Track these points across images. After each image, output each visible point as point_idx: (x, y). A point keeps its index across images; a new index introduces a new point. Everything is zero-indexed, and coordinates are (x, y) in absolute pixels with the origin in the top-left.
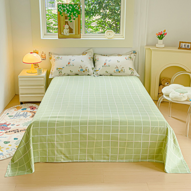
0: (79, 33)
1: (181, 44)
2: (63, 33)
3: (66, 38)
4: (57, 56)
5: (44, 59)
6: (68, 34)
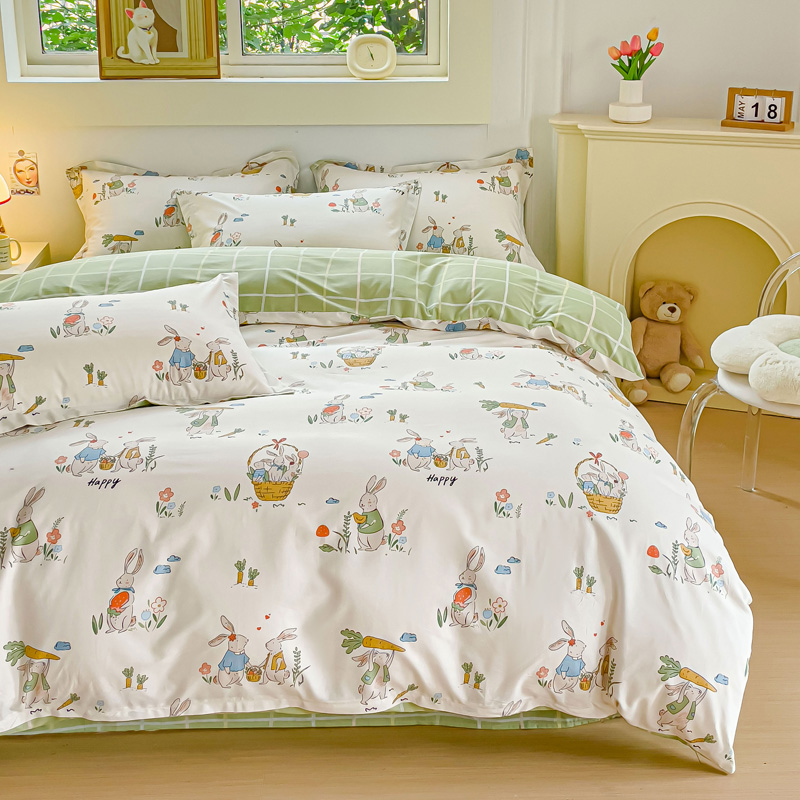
0: (209, 53)
1: (738, 98)
2: (126, 51)
3: (140, 78)
4: (108, 178)
5: (30, 189)
6: (152, 57)
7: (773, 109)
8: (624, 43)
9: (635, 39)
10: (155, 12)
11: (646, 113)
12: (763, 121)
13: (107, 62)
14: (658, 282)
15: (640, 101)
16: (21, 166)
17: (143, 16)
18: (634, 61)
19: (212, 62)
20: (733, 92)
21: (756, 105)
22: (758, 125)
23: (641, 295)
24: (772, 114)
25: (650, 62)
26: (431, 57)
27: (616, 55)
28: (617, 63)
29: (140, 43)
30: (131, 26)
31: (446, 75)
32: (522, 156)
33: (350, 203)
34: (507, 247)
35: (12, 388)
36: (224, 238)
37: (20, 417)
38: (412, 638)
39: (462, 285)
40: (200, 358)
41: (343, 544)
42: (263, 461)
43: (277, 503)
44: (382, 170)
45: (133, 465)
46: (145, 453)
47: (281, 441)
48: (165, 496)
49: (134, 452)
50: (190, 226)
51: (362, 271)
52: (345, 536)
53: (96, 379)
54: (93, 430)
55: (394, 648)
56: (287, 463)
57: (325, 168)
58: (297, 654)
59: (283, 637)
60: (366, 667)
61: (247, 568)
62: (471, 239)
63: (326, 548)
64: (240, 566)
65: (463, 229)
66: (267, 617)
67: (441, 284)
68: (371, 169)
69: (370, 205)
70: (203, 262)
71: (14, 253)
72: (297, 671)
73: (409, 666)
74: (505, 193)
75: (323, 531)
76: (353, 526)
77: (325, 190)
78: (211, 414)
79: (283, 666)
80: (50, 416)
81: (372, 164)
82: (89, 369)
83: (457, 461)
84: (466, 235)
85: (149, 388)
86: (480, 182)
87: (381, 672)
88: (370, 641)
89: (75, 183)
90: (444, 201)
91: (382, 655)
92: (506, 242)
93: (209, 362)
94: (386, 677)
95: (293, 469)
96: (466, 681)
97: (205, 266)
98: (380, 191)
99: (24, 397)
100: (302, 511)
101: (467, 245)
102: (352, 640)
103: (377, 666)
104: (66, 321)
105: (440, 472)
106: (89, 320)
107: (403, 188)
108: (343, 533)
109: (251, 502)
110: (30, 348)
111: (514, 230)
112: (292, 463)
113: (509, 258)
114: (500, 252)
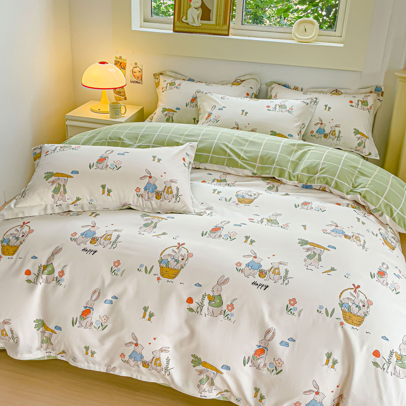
0: (225, 23)
2: (186, 19)
3: (192, 33)
5: (138, 81)
6: (198, 23)
13: (178, 23)
16: (135, 70)
17: (196, 2)
19: (226, 27)
26: (338, 33)
29: (193, 16)
30: (190, 6)
32: (378, 90)
33: (278, 107)
34: (359, 139)
35: (65, 191)
36: (212, 117)
37: (68, 206)
38: (228, 368)
39: (315, 164)
41: (199, 310)
42: (169, 255)
44: (302, 89)
45: (105, 244)
46: (113, 239)
49: (109, 237)
50: (200, 109)
51: (263, 150)
57: (273, 86)
58: (168, 360)
59: (161, 350)
61: (149, 311)
62: (340, 132)
64: (146, 309)
65: (336, 126)
66: (155, 339)
67: (304, 161)
68: (296, 89)
69: (288, 109)
72: (167, 369)
73: (225, 381)
74: (363, 110)
77: (270, 98)
79: (160, 365)
80: (83, 207)
81: (297, 86)
82: (103, 187)
83: (272, 275)
84: (337, 130)
86: (351, 102)
87: (210, 380)
88: (205, 364)
89: (157, 81)
90: (329, 110)
91: (211, 373)
92: (359, 136)
98: (294, 102)
99: (71, 196)
101: (337, 135)
103: (208, 377)
105: (260, 280)
107: (308, 101)
109: (157, 277)
111: (365, 129)
113: (359, 145)
114: (354, 141)
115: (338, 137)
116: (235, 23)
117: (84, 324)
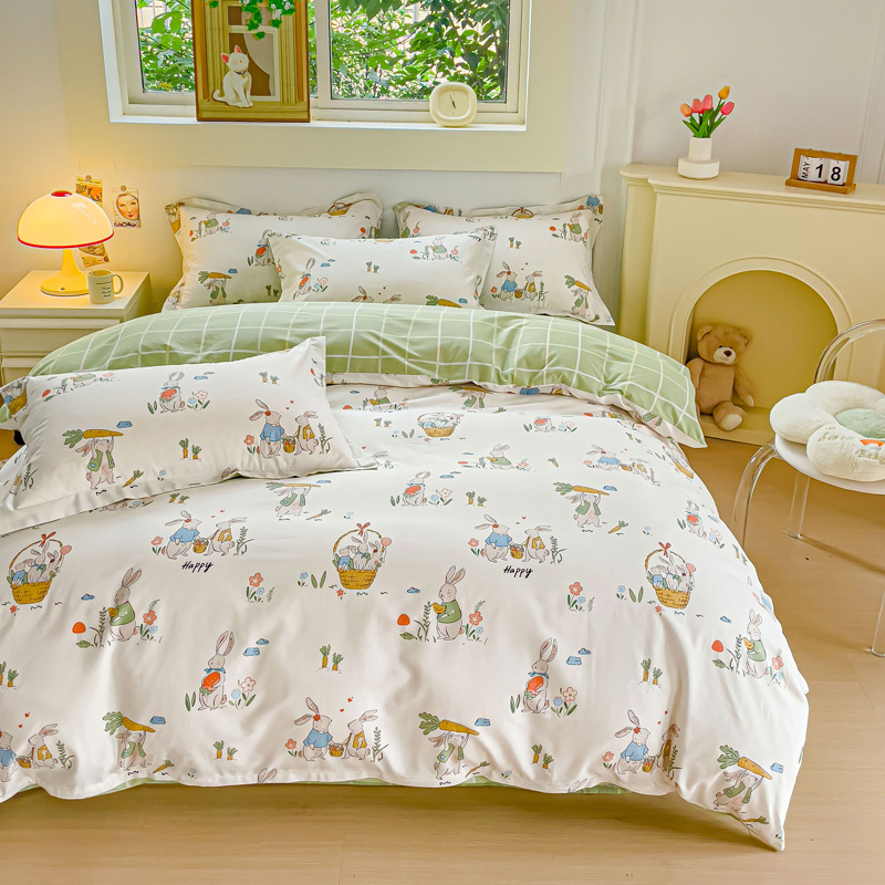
1: (804, 159)
2: (222, 94)
4: (203, 216)
5: (132, 222)
6: (246, 100)
7: (836, 171)
8: (696, 101)
9: (708, 98)
10: (249, 57)
11: (713, 169)
12: (826, 182)
13: (205, 104)
14: (715, 325)
15: (708, 157)
16: (123, 200)
17: (238, 61)
18: (705, 119)
20: (799, 153)
21: (821, 167)
22: (821, 186)
23: (699, 338)
24: (836, 176)
25: (720, 120)
26: (510, 105)
27: (688, 112)
28: (688, 119)
29: (235, 87)
31: (524, 123)
32: (593, 204)
33: (430, 250)
34: (576, 293)
35: (112, 463)
36: (312, 282)
37: (119, 491)
38: (486, 722)
39: (538, 349)
40: (290, 432)
41: (422, 633)
42: (348, 547)
43: (361, 591)
44: (460, 214)
45: (224, 549)
46: (236, 537)
47: (365, 526)
48: (255, 581)
49: (226, 535)
50: (280, 267)
51: (442, 335)
52: (425, 625)
53: (191, 454)
54: (188, 506)
55: (469, 731)
56: (371, 551)
57: (407, 210)
58: (377, 734)
59: (364, 718)
60: (442, 747)
61: (331, 653)
62: (542, 284)
63: (407, 636)
64: (325, 651)
65: (535, 275)
66: (350, 700)
68: (449, 212)
69: (449, 252)
70: (292, 322)
71: (117, 287)
72: (377, 749)
73: (482, 747)
74: (575, 240)
75: (404, 620)
76: (433, 615)
77: (406, 234)
78: (299, 491)
79: (364, 744)
80: (148, 489)
81: (450, 206)
82: (184, 444)
83: (533, 552)
84: (537, 281)
85: (240, 460)
86: (553, 229)
87: (456, 752)
88: (446, 725)
89: (173, 219)
90: (518, 247)
91: (457, 738)
92: (575, 287)
93: (298, 436)
94: (461, 756)
95: (376, 557)
96: (535, 761)
97: (295, 325)
98: (457, 237)
99: (122, 471)
100: (385, 599)
101: (538, 290)
102: (429, 722)
103: (452, 747)
104: (163, 395)
106: (184, 395)
107: (480, 234)
108: (423, 623)
109: (336, 589)
110: (129, 424)
111: (583, 276)
112: (375, 551)
113: (578, 303)
114: (569, 297)
115: (541, 293)
116: (319, 98)
117: (210, 703)
